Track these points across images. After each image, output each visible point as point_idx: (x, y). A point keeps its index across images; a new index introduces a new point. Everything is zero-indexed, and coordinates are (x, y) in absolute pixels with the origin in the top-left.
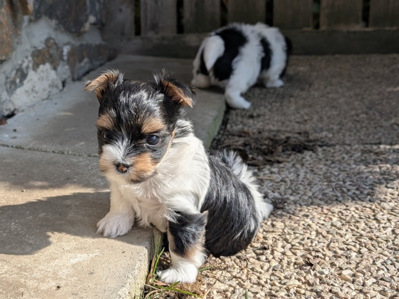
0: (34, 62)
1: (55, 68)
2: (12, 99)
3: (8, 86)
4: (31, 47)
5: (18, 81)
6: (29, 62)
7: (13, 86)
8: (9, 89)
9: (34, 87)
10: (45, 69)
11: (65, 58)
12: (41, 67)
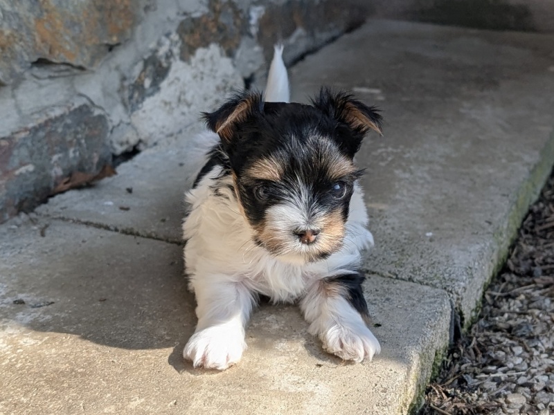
0: (183, 42)
1: (230, 54)
2: (134, 120)
3: (126, 94)
4: (178, 14)
5: (147, 83)
6: (173, 43)
7: (136, 95)
8: (127, 100)
9: (183, 93)
10: (207, 57)
11: (254, 31)
12: (200, 52)
